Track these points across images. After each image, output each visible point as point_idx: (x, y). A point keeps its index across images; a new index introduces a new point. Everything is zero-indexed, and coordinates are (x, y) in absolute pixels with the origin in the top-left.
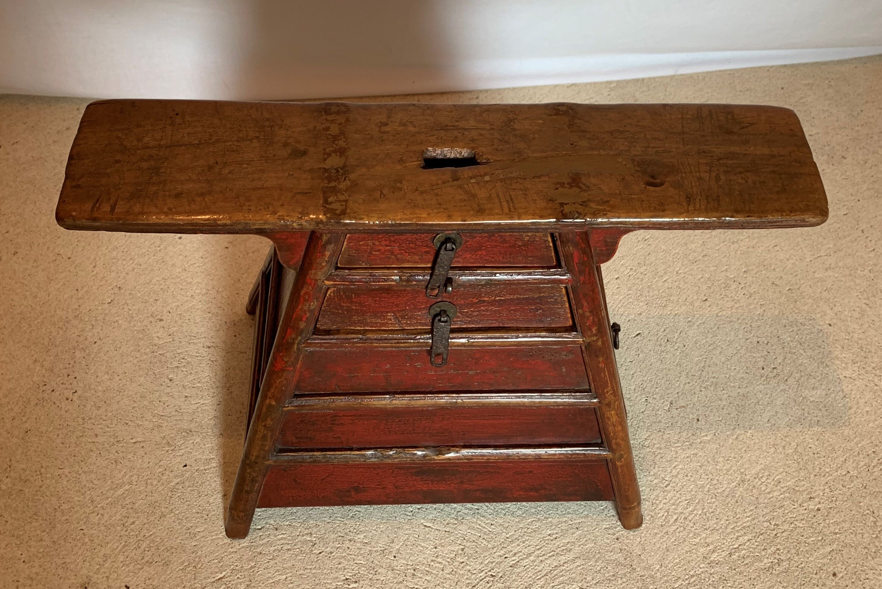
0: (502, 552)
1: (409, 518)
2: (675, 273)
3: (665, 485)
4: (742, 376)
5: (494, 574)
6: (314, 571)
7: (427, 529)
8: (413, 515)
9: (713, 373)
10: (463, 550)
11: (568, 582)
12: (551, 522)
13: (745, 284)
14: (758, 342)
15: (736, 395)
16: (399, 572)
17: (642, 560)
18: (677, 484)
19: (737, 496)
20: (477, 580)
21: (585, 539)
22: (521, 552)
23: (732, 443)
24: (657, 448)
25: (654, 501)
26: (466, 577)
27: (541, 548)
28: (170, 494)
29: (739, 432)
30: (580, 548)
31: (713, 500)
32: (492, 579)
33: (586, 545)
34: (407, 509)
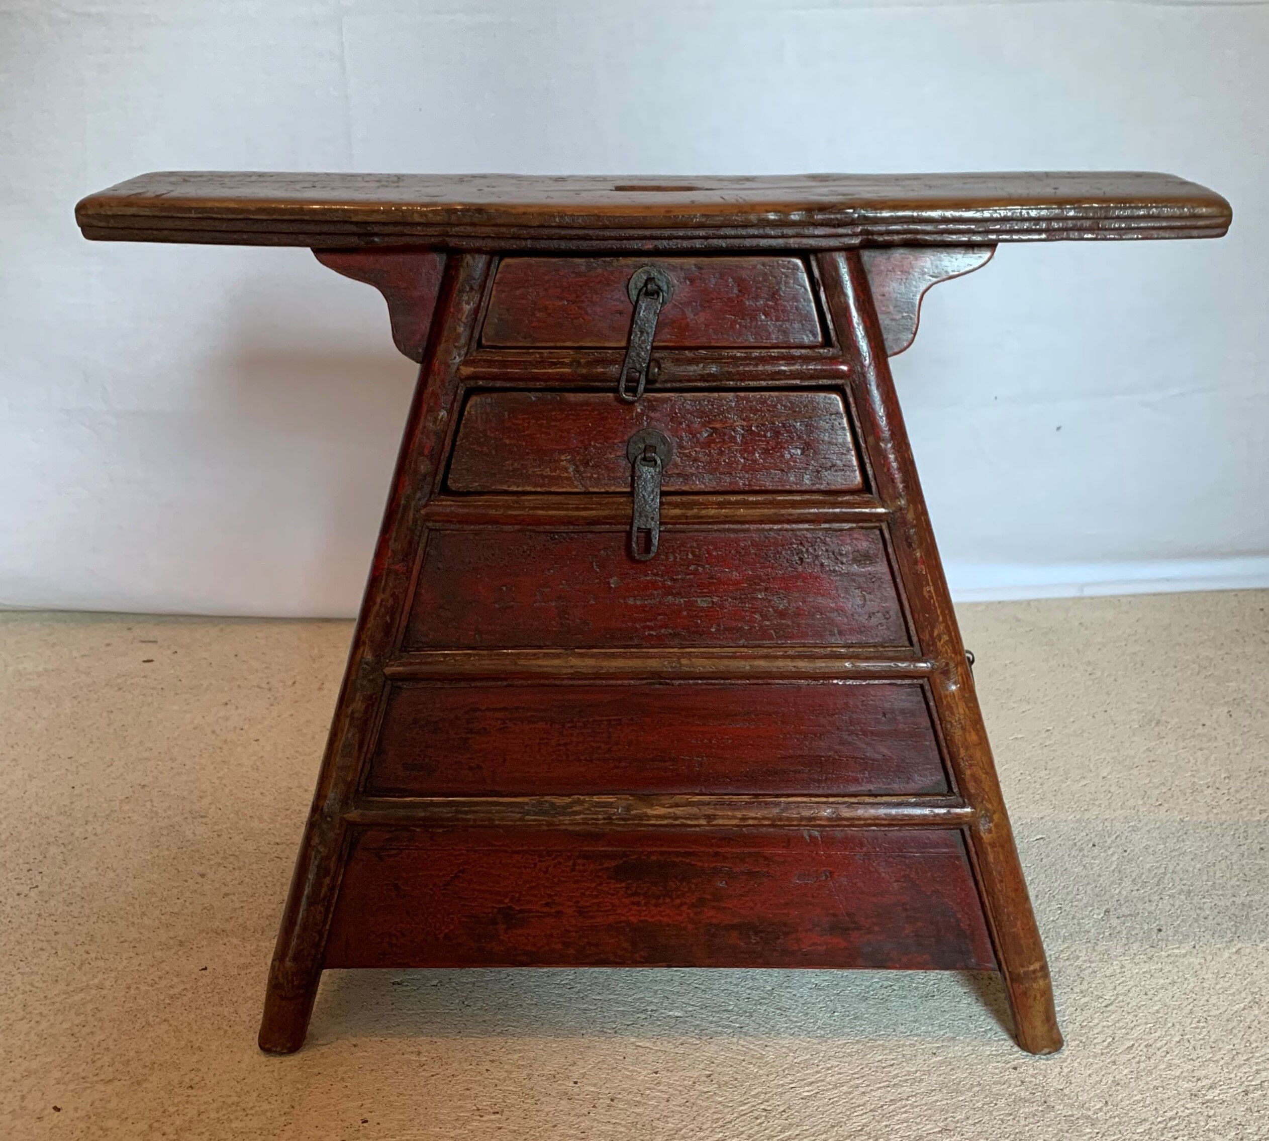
0: (787, 1080)
1: (608, 1035)
2: (1100, 777)
3: (1103, 1004)
4: (1238, 883)
5: (769, 1108)
6: (414, 1098)
7: (641, 1050)
8: (616, 1032)
9: (1181, 880)
10: (710, 1076)
11: (918, 1120)
12: (882, 1045)
13: (1229, 789)
14: (1262, 849)
15: (1229, 904)
16: (581, 1102)
17: (1065, 1095)
18: (1128, 1004)
19: (1248, 1020)
20: (735, 1115)
21: (950, 1067)
22: (823, 1081)
23: (1230, 958)
24: (1085, 961)
25: (1084, 1024)
26: (713, 1110)
27: (863, 1077)
28: (167, 1001)
29: (1240, 945)
30: (941, 1078)
31: (1201, 1024)
32: (764, 1114)
33: (953, 1075)
34: (605, 1025)
